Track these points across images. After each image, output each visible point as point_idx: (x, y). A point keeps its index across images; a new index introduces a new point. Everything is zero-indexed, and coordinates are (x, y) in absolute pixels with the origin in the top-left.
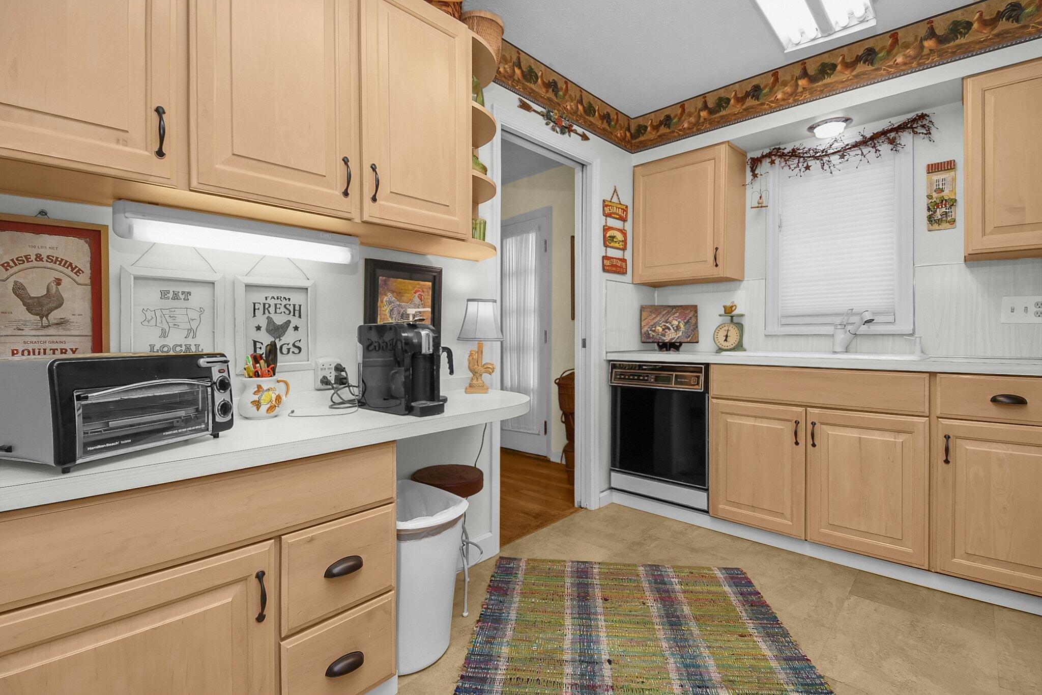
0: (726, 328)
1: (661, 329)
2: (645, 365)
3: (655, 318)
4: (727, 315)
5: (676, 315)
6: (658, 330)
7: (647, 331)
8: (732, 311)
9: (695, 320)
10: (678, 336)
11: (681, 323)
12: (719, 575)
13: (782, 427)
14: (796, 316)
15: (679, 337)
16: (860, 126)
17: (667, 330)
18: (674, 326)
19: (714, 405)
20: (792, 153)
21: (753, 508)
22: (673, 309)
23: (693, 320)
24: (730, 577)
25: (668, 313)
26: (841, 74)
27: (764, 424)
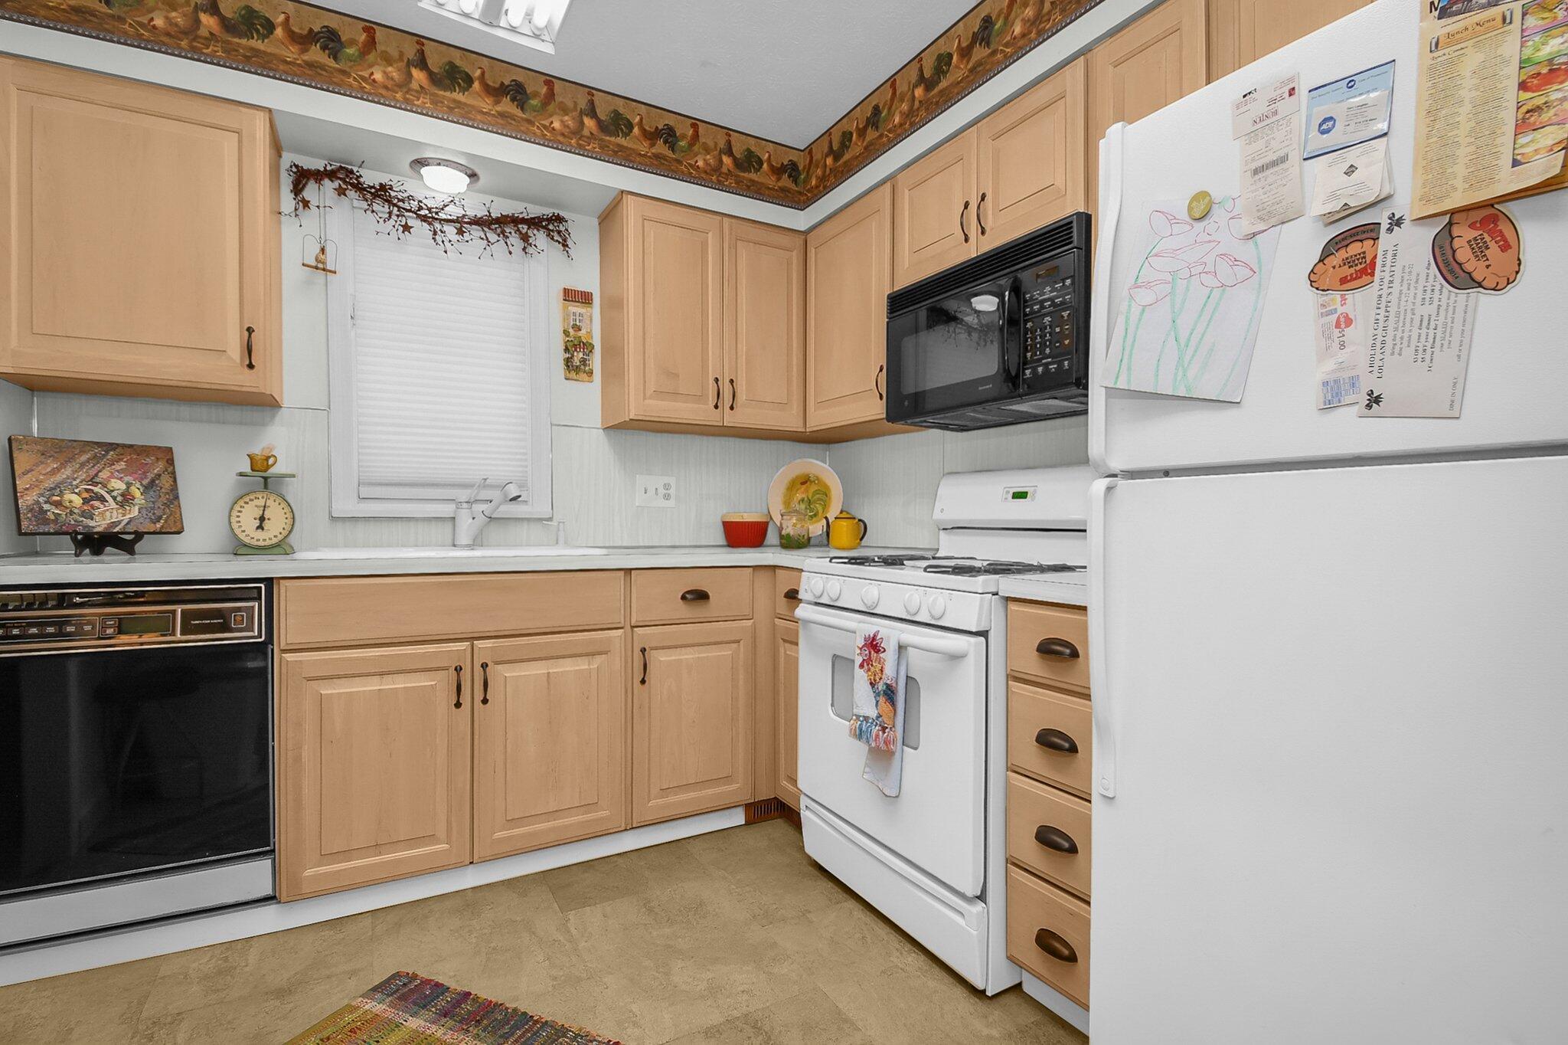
0: (261, 502)
1: (77, 501)
2: (78, 595)
3: (58, 469)
4: (256, 473)
5: (117, 467)
6: (70, 502)
7: (38, 503)
8: (268, 467)
9: (171, 481)
10: (128, 516)
11: (133, 488)
12: (376, 1007)
13: (433, 683)
14: (387, 485)
15: (130, 521)
16: (487, 196)
17: (96, 503)
18: (115, 494)
19: (286, 666)
20: (377, 190)
21: (377, 848)
22: (107, 452)
23: (165, 482)
24: (399, 998)
25: (96, 459)
26: (480, 99)
27: (400, 683)
